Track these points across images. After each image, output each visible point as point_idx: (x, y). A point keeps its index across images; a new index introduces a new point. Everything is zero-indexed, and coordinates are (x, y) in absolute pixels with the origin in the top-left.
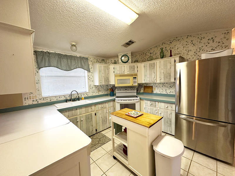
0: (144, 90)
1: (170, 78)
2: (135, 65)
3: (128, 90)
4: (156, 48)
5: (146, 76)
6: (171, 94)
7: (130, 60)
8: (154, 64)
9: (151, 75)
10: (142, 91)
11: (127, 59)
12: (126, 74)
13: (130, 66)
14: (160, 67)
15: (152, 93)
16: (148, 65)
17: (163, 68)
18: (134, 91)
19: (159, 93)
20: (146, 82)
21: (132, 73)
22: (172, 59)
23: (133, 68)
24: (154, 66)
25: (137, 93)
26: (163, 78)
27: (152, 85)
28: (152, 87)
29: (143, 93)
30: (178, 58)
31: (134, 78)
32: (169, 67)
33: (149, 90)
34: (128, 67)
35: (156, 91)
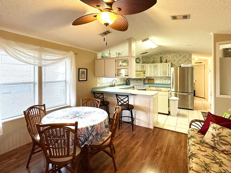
0: (148, 81)
1: (166, 74)
2: (145, 65)
3: (138, 81)
4: (156, 56)
5: (151, 72)
6: (166, 83)
7: (141, 61)
8: (157, 65)
9: (154, 71)
10: (146, 82)
11: (139, 61)
12: (139, 70)
13: (141, 65)
14: (160, 68)
15: (153, 83)
16: (153, 66)
17: (162, 68)
18: (142, 82)
19: (158, 83)
20: (151, 76)
21: (143, 70)
22: (167, 64)
23: (143, 67)
24: (157, 67)
25: (144, 83)
26: (162, 74)
27: (153, 78)
28: (154, 79)
29: (147, 83)
30: (170, 64)
31: (144, 73)
32: (165, 68)
33: (152, 81)
34: (140, 66)
35: (156, 82)
